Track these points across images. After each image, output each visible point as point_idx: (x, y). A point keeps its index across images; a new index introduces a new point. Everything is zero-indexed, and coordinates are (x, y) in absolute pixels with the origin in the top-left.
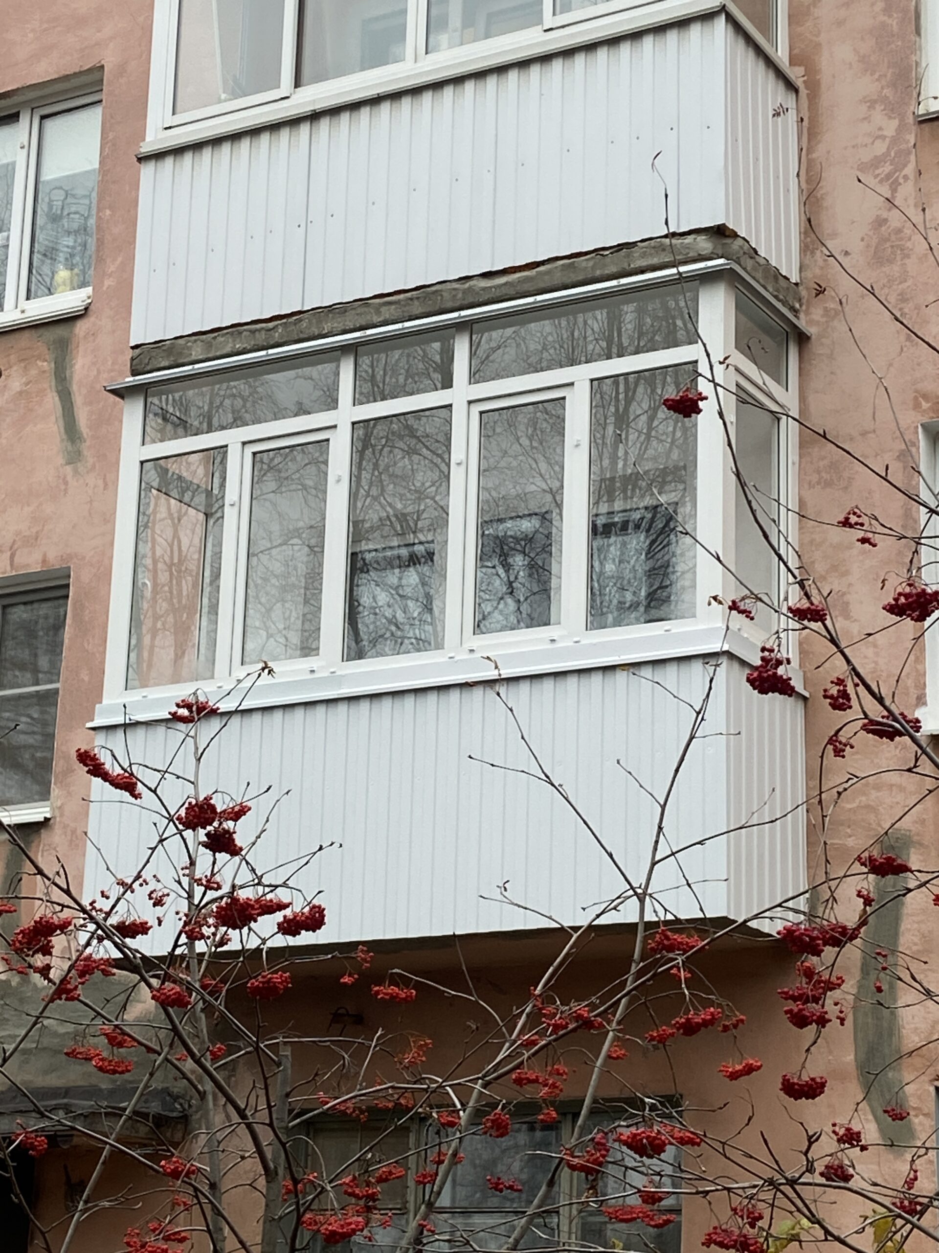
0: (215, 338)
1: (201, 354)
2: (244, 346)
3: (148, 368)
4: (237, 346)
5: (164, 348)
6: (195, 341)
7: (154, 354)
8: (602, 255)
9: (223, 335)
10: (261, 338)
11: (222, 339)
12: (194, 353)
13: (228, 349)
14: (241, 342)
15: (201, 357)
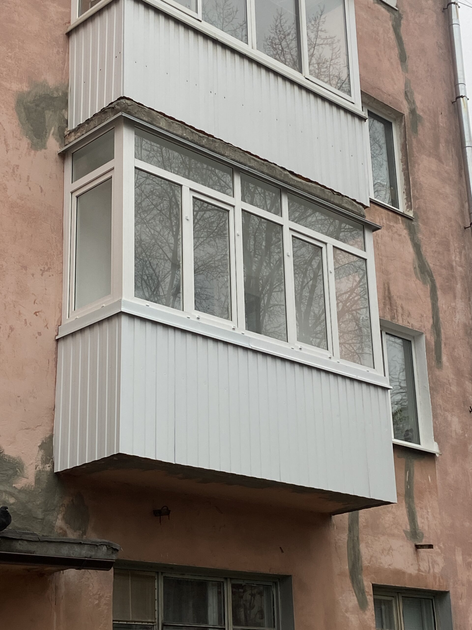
0: (173, 122)
1: (165, 126)
2: (188, 137)
3: (137, 115)
4: (184, 135)
5: (144, 110)
6: (162, 117)
7: (140, 110)
8: (333, 193)
9: (177, 124)
10: (196, 138)
11: (177, 126)
12: (161, 123)
13: (179, 133)
14: (186, 133)
15: (165, 128)
